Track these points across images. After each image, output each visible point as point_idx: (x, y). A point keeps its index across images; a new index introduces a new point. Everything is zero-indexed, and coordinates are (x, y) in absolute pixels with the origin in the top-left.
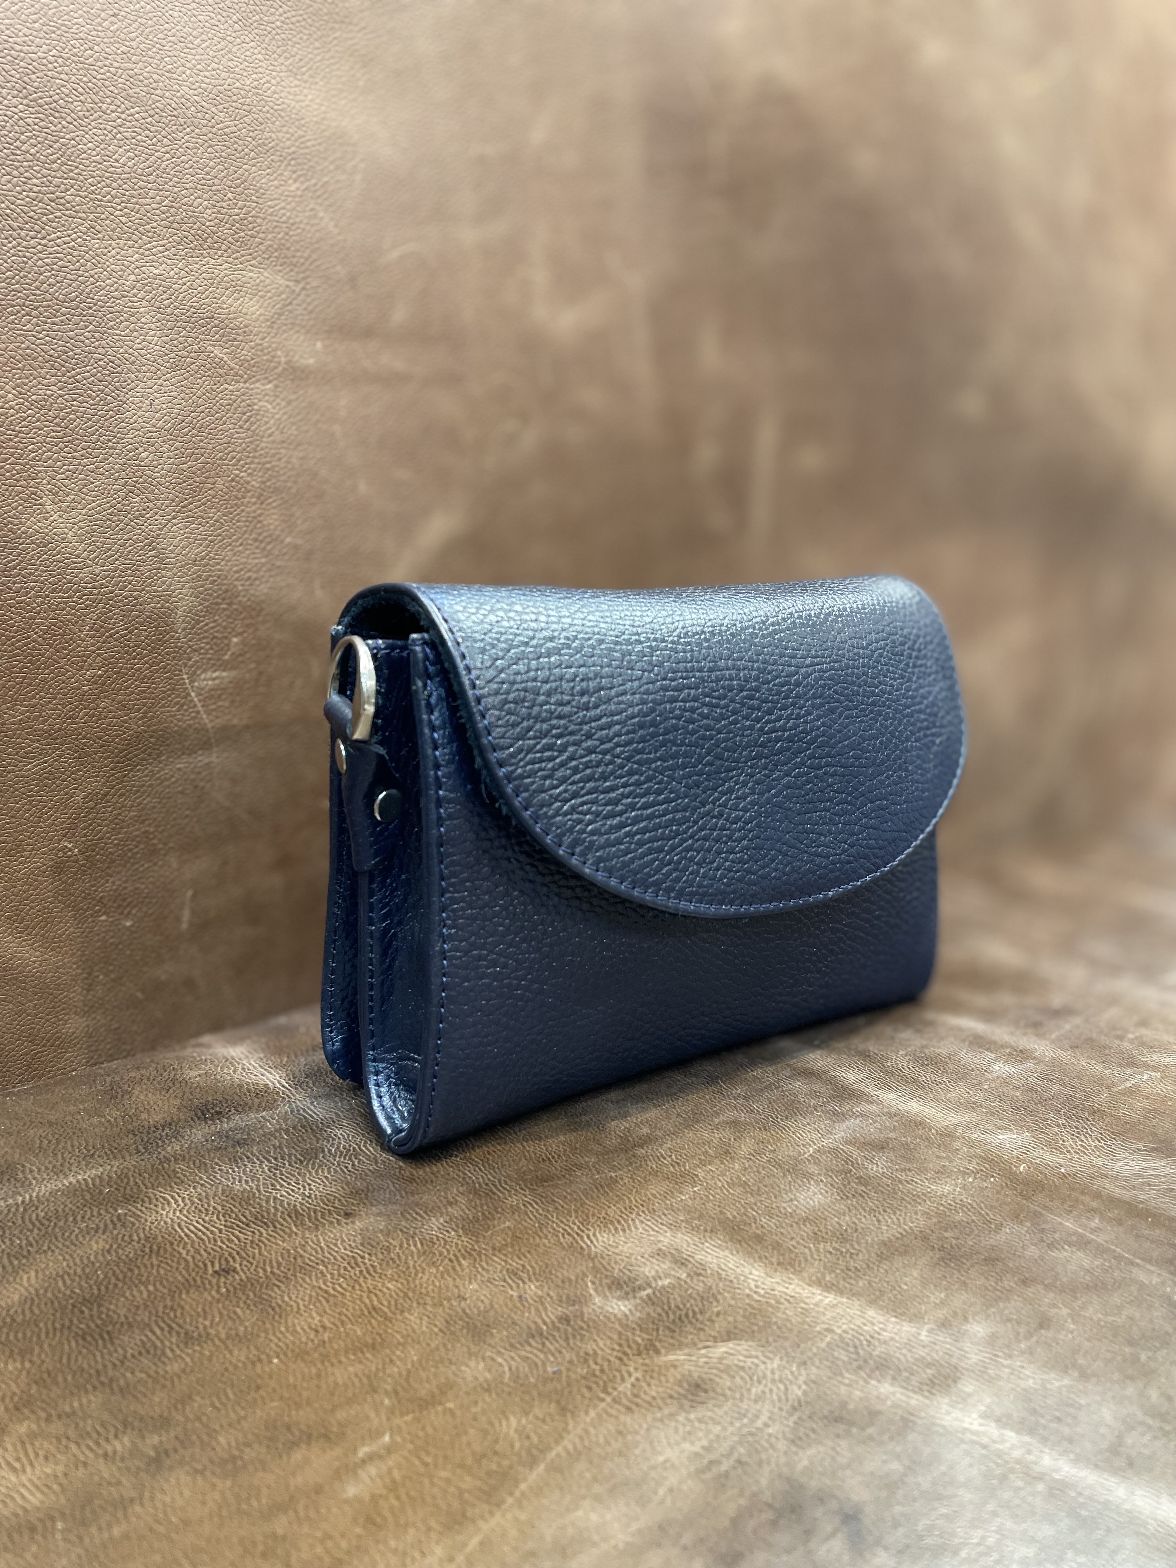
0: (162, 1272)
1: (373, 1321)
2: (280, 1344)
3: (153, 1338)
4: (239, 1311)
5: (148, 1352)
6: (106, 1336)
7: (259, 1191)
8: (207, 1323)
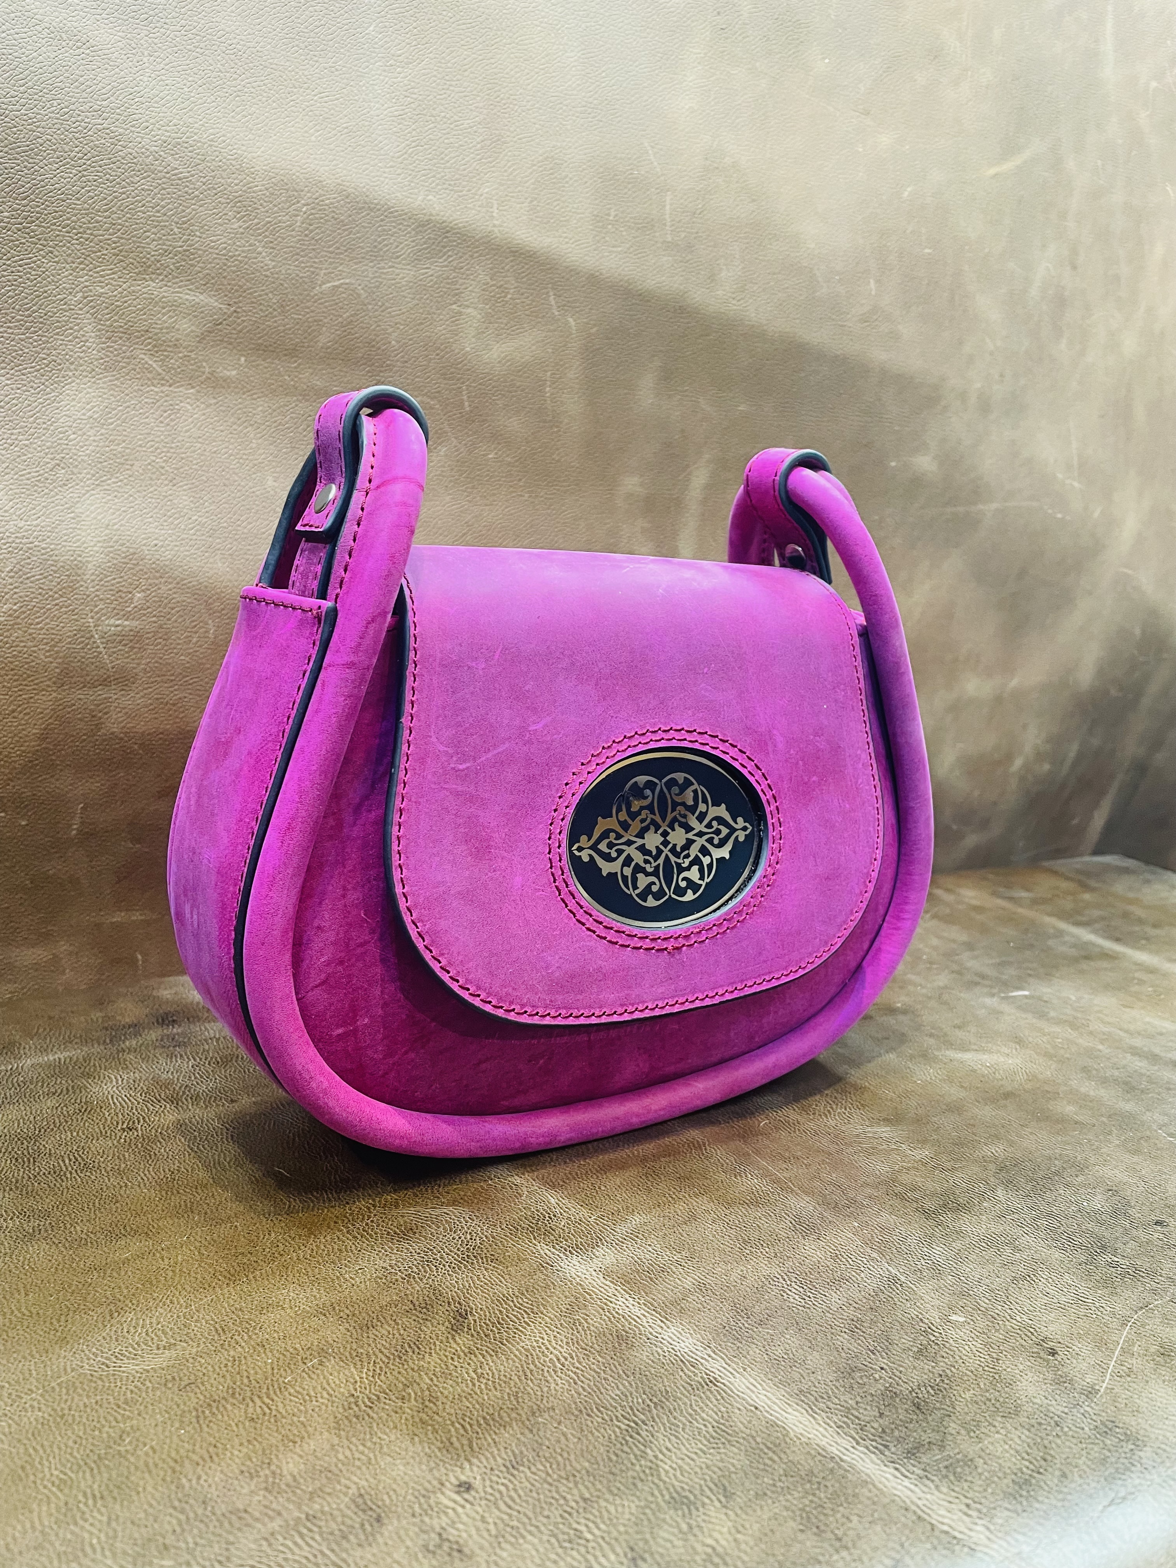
0: (87, 1124)
1: (214, 1170)
2: (145, 1178)
3: (62, 1165)
4: (127, 1154)
5: (55, 1173)
6: (32, 1160)
7: (178, 1079)
8: (102, 1160)
